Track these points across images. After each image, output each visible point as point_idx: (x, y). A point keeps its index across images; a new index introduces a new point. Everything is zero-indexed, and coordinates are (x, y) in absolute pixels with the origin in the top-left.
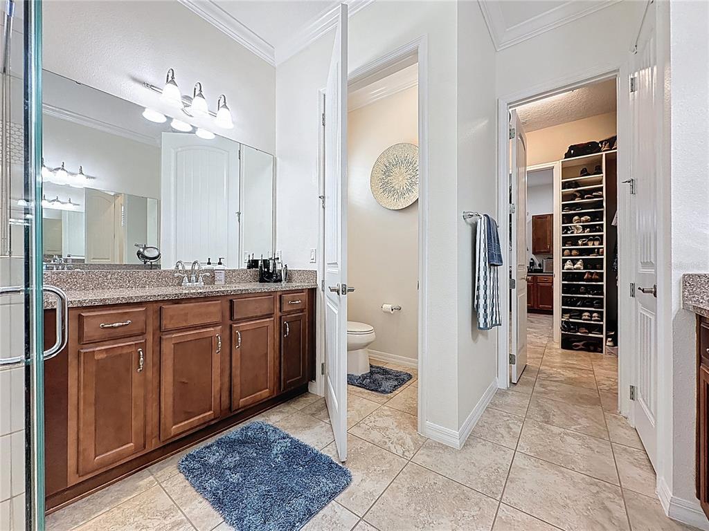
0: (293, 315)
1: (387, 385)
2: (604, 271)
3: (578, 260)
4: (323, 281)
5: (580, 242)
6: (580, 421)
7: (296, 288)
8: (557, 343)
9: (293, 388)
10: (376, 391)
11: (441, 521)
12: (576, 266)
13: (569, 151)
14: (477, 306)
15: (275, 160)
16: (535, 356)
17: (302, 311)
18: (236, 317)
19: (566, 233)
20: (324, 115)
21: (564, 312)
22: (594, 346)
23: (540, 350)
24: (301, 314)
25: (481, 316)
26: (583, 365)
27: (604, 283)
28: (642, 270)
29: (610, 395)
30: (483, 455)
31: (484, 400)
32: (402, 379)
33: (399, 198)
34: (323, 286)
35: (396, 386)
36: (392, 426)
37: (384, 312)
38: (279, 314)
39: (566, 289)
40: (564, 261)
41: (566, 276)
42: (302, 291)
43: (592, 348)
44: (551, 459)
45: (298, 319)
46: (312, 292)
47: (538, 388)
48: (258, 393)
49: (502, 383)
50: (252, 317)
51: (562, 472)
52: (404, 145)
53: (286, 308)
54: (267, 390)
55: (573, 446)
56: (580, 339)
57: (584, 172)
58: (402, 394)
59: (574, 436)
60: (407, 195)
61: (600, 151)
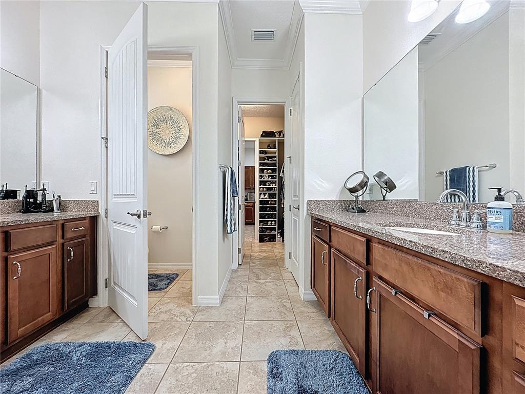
0: (76, 241)
1: (161, 284)
2: (277, 199)
3: (266, 193)
4: (106, 209)
5: (267, 184)
6: (271, 274)
7: (80, 216)
8: (257, 240)
9: (75, 306)
10: (154, 290)
11: (218, 341)
12: (265, 197)
13: (263, 134)
14: (226, 220)
15: (39, 92)
16: (247, 248)
17: (84, 236)
18: (13, 247)
19: (261, 179)
20: (106, 68)
21: (261, 222)
22: (272, 239)
23: (249, 245)
24: (84, 239)
25: (229, 226)
26: (269, 249)
27: (277, 206)
28: (293, 199)
29: (281, 260)
30: (232, 304)
31: (227, 277)
32: (171, 278)
33: (165, 147)
34: (106, 213)
35: (168, 283)
36: (175, 308)
37: (154, 232)
38: (62, 241)
39: (261, 209)
40: (260, 194)
41: (261, 202)
42: (84, 219)
43: (272, 240)
44: (262, 295)
45: (82, 243)
46: (94, 220)
47: (252, 264)
48: (40, 319)
49: (235, 266)
50: (32, 247)
51: (267, 298)
52: (171, 108)
53: (69, 235)
54: (50, 313)
55: (270, 286)
56: (267, 236)
57: (269, 147)
58: (174, 287)
59: (270, 282)
60: (173, 145)
61: (275, 137)
